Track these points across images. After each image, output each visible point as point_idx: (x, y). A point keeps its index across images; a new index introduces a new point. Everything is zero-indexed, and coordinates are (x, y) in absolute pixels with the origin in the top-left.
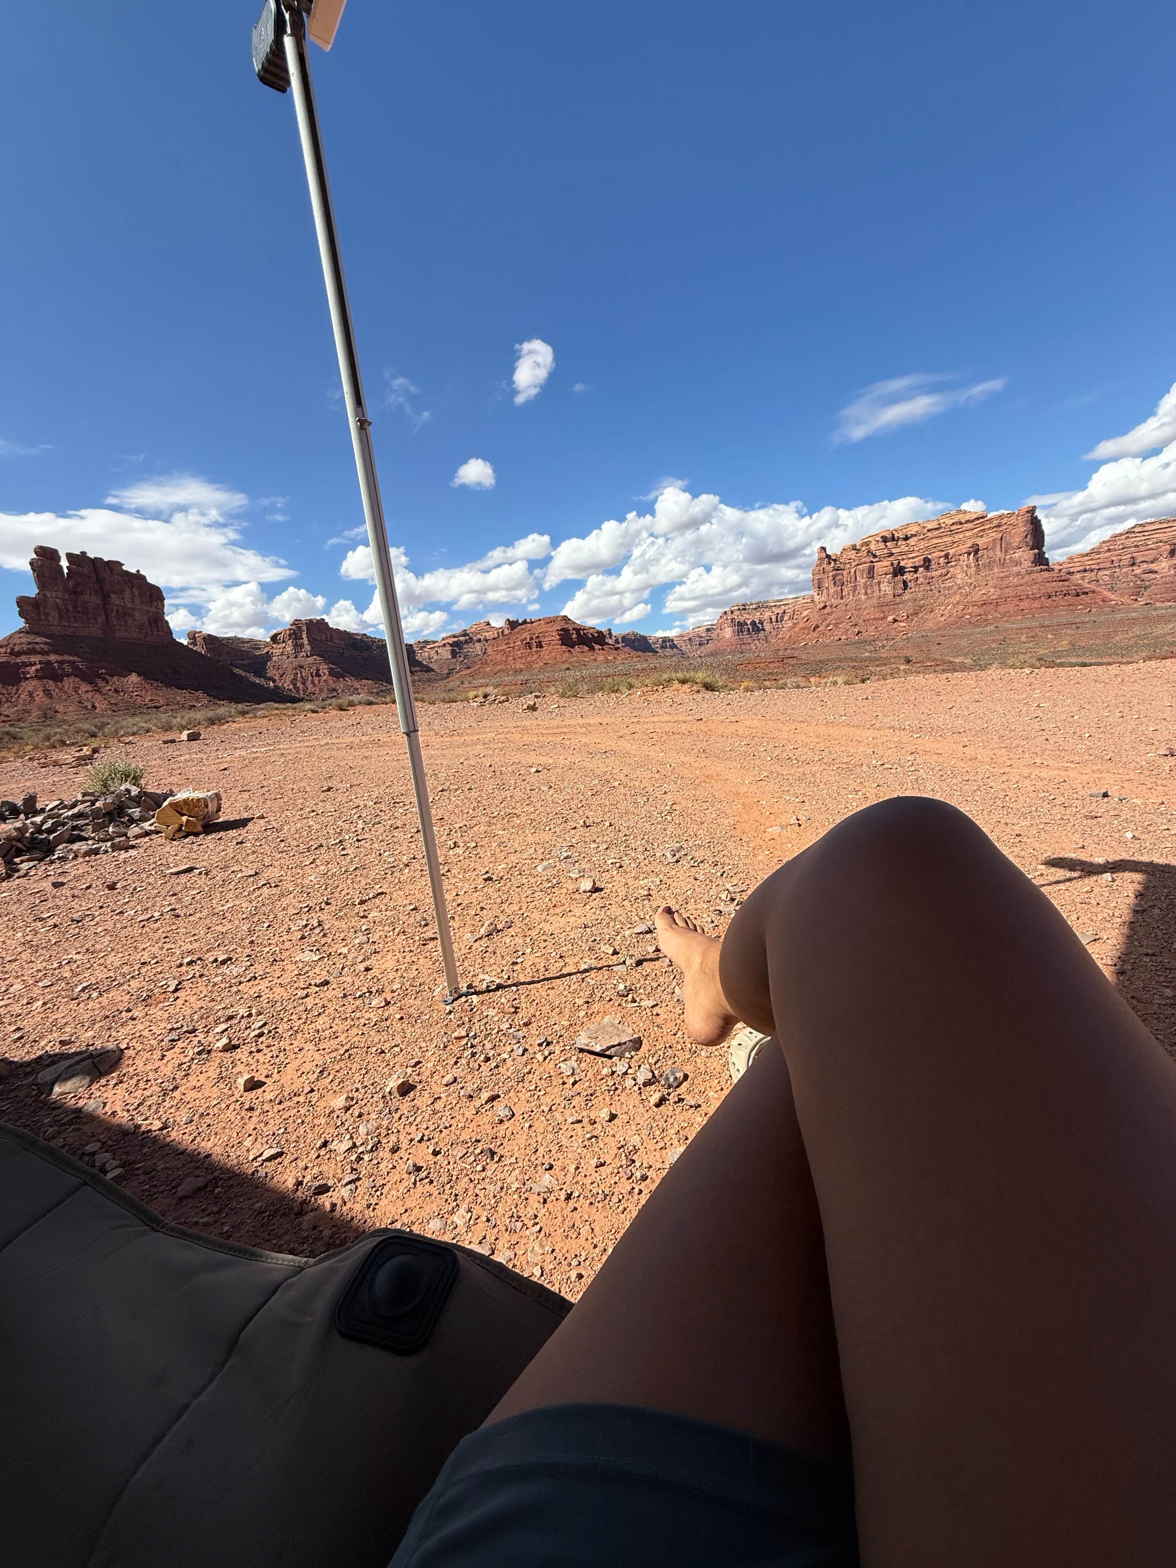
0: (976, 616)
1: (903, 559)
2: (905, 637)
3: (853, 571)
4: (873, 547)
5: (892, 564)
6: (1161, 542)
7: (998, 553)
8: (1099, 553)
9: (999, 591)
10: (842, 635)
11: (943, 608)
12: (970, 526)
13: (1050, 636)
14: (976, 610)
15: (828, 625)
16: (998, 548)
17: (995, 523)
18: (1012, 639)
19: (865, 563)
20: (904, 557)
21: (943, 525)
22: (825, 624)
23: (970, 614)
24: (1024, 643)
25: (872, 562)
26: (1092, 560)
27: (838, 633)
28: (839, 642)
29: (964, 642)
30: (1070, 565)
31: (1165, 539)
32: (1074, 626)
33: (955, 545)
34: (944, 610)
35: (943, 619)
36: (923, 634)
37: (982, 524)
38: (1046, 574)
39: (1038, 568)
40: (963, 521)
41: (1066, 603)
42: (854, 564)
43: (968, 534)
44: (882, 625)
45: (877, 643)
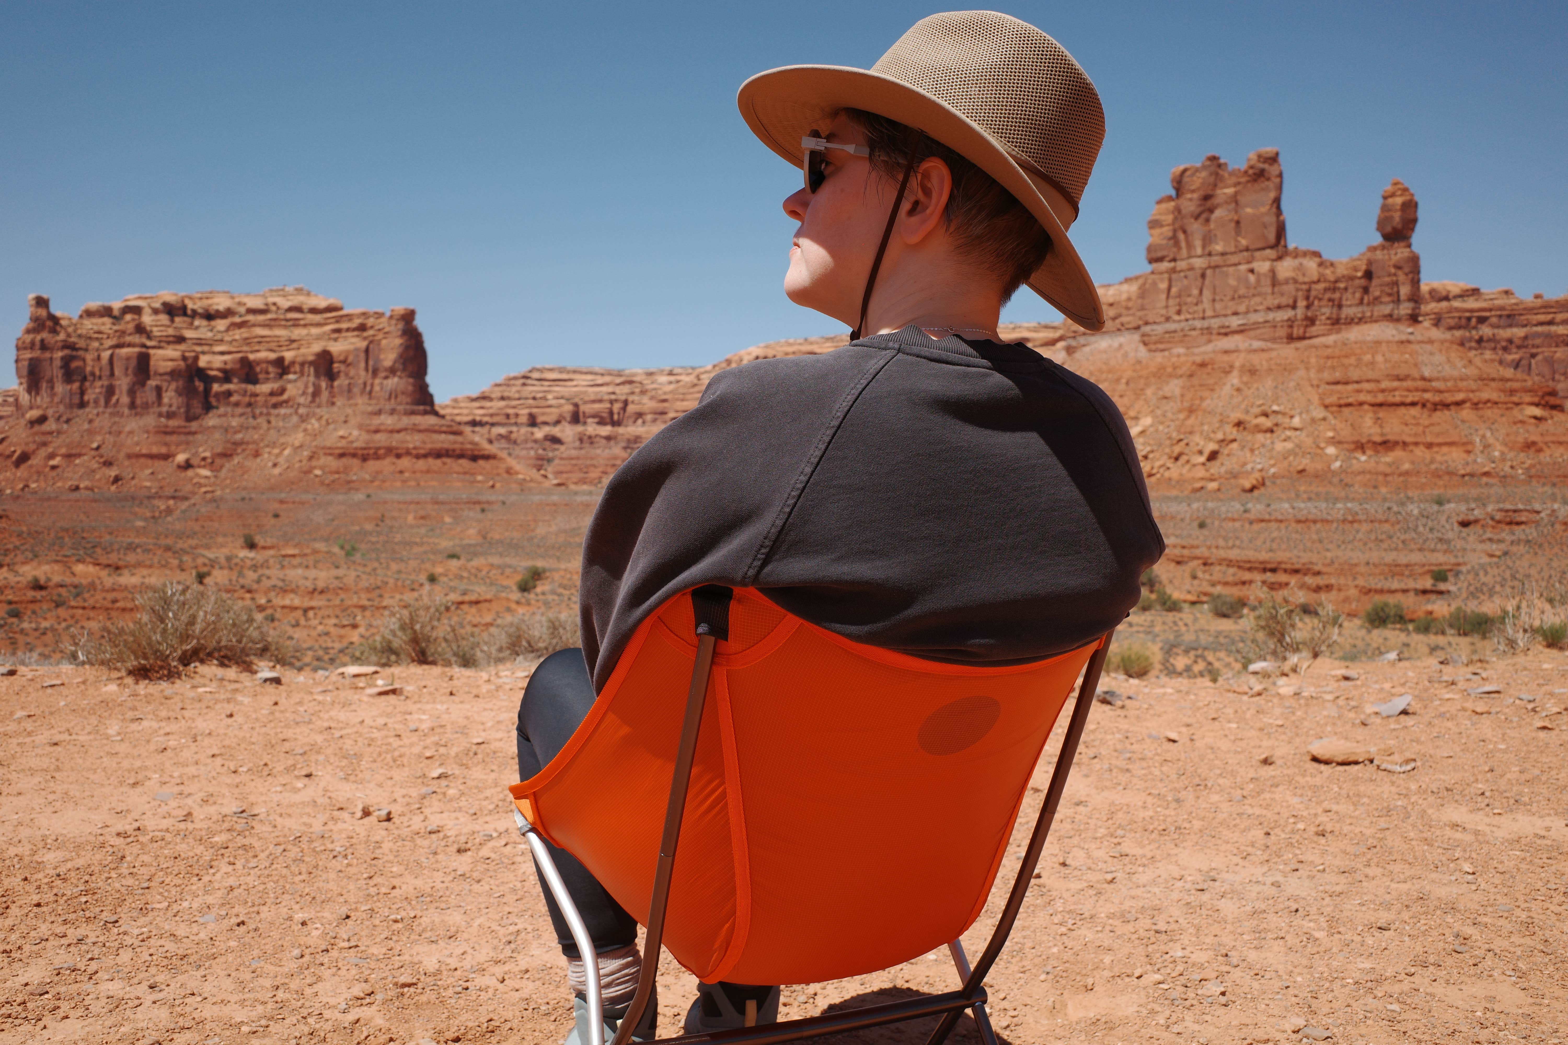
0: (332, 473)
1: (204, 353)
2: (209, 496)
3: (106, 355)
4: (147, 319)
5: (184, 358)
6: (562, 398)
7: (362, 373)
8: (489, 399)
9: (365, 437)
10: (81, 478)
11: (276, 451)
12: (317, 318)
13: (448, 520)
14: (332, 463)
15: (52, 456)
16: (362, 365)
17: (357, 322)
18: (394, 518)
19: (130, 345)
20: (206, 348)
21: (274, 308)
22: (43, 452)
23: (322, 468)
24: (412, 527)
25: (143, 346)
26: (482, 408)
27: (74, 475)
28: (76, 495)
29: (318, 517)
30: (456, 411)
31: (567, 395)
32: (478, 507)
33: (295, 345)
34: (278, 455)
35: (277, 471)
36: (244, 494)
37: (338, 320)
38: (431, 420)
39: (421, 408)
40: (305, 307)
41: (461, 470)
42: (109, 343)
43: (314, 331)
44: (166, 470)
45: (156, 502)
